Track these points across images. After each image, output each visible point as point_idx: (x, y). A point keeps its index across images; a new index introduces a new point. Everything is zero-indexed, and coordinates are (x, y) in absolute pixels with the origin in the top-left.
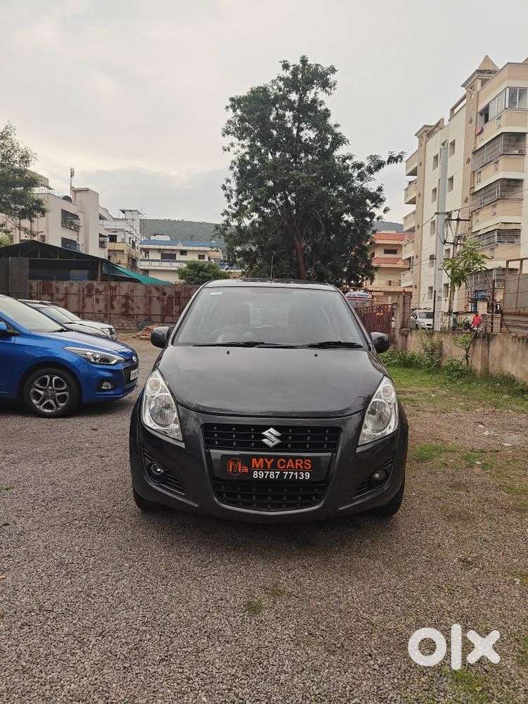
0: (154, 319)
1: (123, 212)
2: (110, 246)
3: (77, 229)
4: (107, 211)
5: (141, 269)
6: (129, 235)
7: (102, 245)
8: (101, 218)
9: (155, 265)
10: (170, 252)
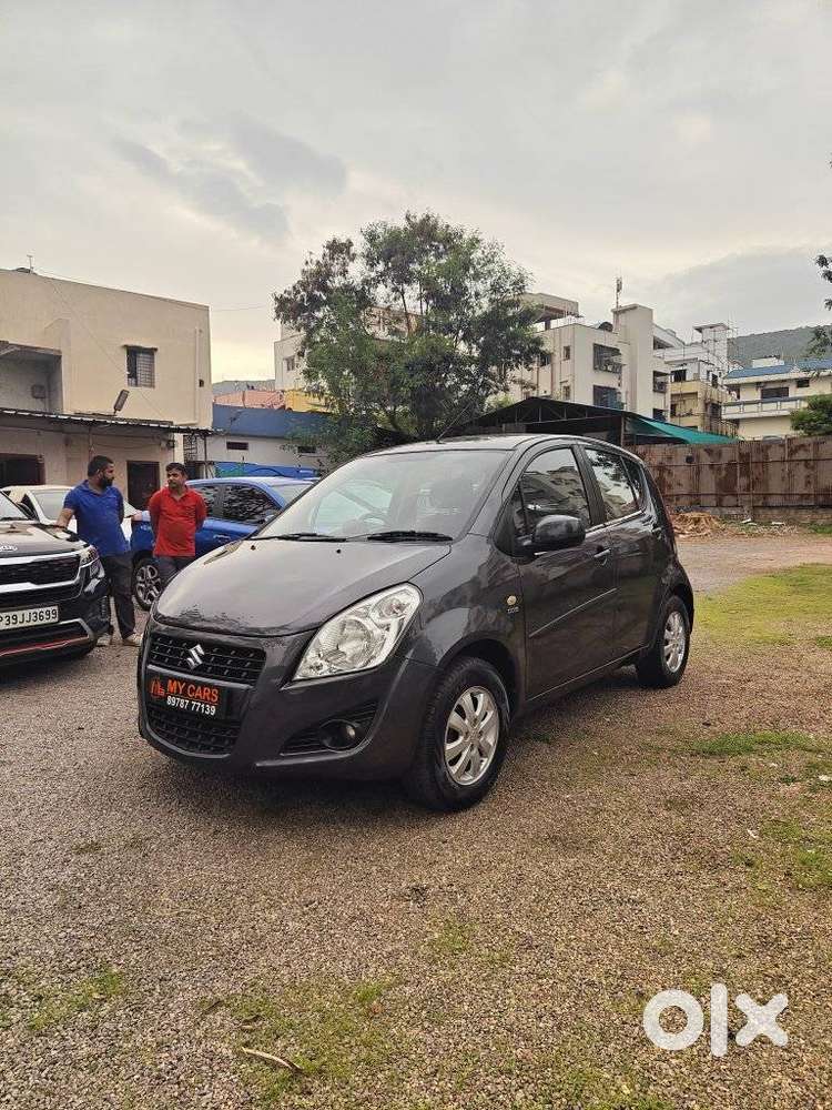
0: (705, 501)
1: (700, 330)
2: (673, 387)
3: (617, 369)
4: (673, 334)
5: (727, 420)
6: (707, 367)
7: (659, 388)
8: (658, 345)
9: (752, 411)
10: (777, 386)
